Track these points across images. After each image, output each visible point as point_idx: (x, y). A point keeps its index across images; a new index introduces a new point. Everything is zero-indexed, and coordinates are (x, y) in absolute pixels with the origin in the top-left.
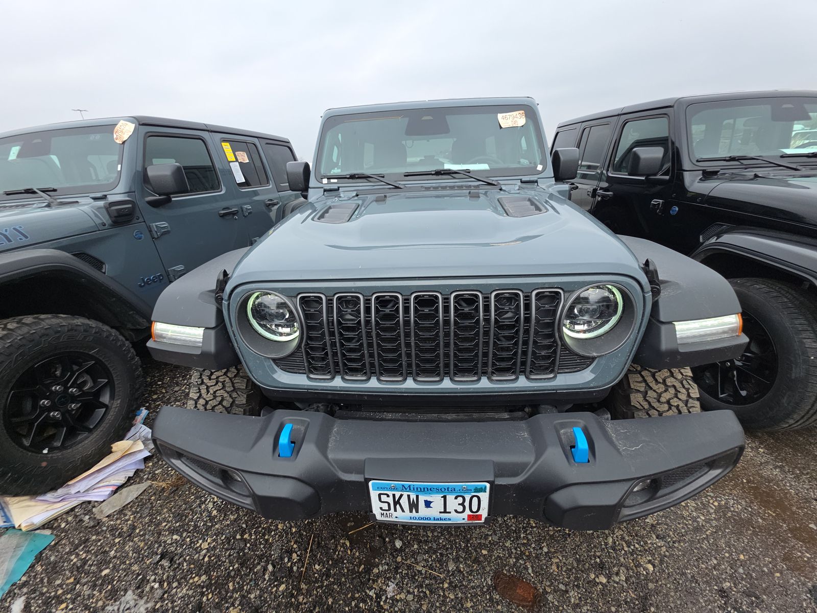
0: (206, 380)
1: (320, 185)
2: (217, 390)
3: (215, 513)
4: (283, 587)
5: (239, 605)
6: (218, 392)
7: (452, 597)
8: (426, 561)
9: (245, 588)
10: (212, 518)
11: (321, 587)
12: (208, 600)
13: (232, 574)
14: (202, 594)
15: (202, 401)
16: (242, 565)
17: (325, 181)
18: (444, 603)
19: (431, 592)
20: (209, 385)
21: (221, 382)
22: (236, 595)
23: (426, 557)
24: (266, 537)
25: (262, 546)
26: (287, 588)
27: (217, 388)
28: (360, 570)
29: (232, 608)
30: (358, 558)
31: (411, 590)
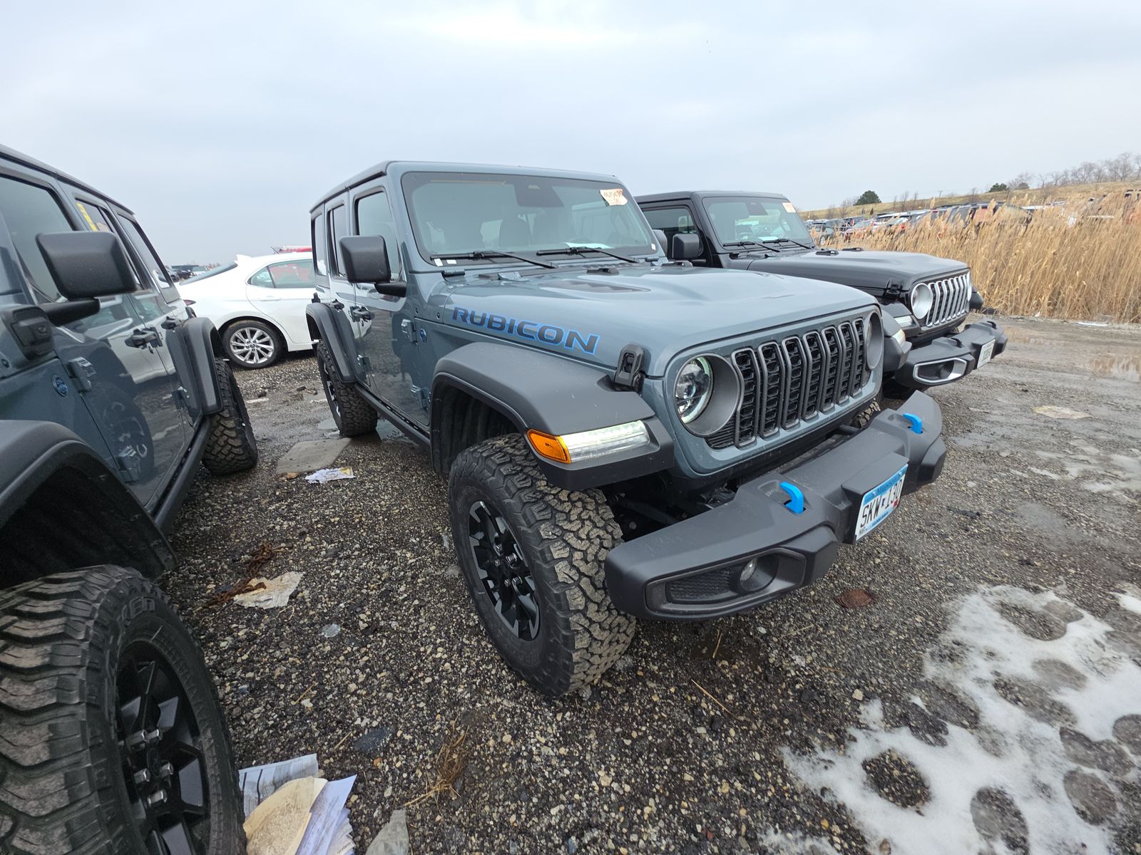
0: (567, 526)
1: (434, 269)
2: (589, 532)
3: (563, 751)
4: (732, 732)
5: (720, 780)
6: (592, 532)
7: (833, 632)
8: (790, 626)
9: (703, 765)
10: (569, 757)
11: (754, 706)
12: (688, 809)
13: (675, 769)
14: (676, 812)
15: (578, 555)
16: (671, 755)
17: (438, 262)
18: (835, 640)
19: (820, 641)
20: (575, 529)
21: (587, 520)
22: (706, 777)
23: (788, 624)
24: (656, 717)
25: (665, 726)
26: (736, 730)
27: (587, 529)
28: (760, 670)
29: (719, 788)
30: (747, 665)
31: (809, 650)
